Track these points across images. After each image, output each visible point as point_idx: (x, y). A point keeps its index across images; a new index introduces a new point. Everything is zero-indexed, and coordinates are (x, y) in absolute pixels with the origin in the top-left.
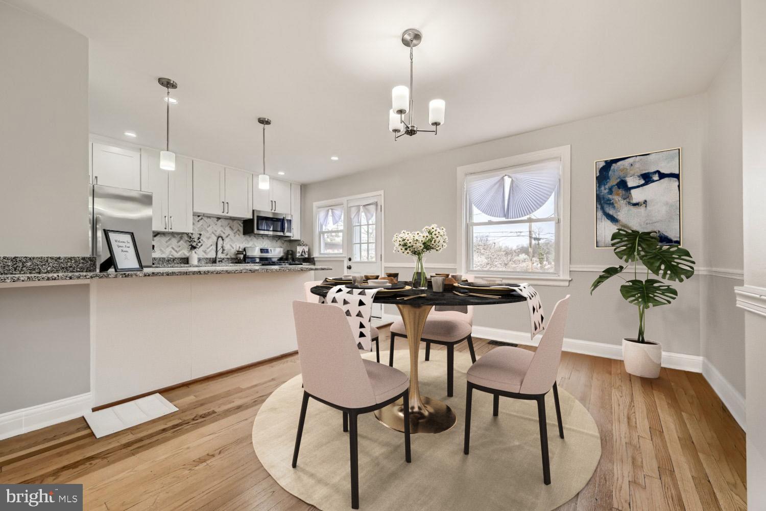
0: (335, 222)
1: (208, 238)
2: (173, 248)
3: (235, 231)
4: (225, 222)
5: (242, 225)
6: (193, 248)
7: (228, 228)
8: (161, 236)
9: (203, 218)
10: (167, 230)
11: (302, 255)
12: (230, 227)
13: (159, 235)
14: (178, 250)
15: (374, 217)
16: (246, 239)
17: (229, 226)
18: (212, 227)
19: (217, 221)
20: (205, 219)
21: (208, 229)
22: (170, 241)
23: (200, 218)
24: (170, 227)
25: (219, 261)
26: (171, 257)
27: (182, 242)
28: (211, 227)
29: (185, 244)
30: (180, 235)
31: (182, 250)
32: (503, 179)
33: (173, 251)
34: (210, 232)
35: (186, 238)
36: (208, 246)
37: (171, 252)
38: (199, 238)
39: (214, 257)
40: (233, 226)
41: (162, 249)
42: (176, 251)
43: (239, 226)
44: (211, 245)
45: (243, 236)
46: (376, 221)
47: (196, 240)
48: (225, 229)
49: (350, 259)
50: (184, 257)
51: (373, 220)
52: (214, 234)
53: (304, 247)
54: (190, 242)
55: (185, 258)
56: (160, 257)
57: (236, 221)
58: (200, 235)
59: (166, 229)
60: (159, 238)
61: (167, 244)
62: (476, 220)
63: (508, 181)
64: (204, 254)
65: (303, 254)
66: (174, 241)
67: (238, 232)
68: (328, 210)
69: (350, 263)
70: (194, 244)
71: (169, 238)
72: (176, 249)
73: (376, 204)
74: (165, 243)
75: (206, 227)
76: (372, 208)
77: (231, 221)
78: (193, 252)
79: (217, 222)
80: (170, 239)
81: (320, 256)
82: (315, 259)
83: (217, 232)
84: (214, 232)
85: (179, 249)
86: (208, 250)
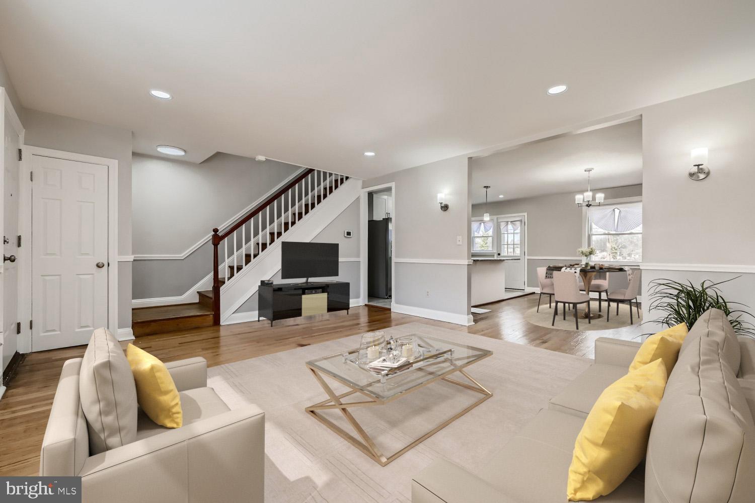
0: (486, 230)
15: (519, 229)
32: (614, 210)
46: (521, 231)
49: (499, 254)
51: (518, 231)
62: (594, 231)
63: (617, 211)
68: (481, 224)
73: (521, 221)
76: (518, 223)
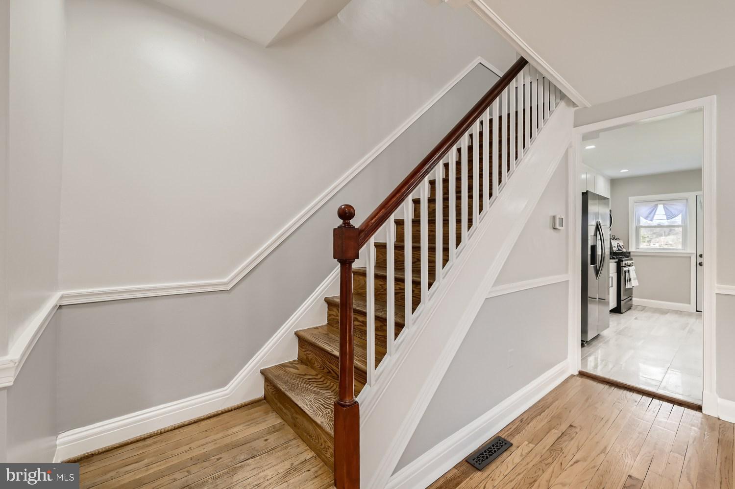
11: (619, 250)
49: (701, 256)
53: (618, 242)
69: (700, 260)
81: (638, 250)
82: (631, 254)
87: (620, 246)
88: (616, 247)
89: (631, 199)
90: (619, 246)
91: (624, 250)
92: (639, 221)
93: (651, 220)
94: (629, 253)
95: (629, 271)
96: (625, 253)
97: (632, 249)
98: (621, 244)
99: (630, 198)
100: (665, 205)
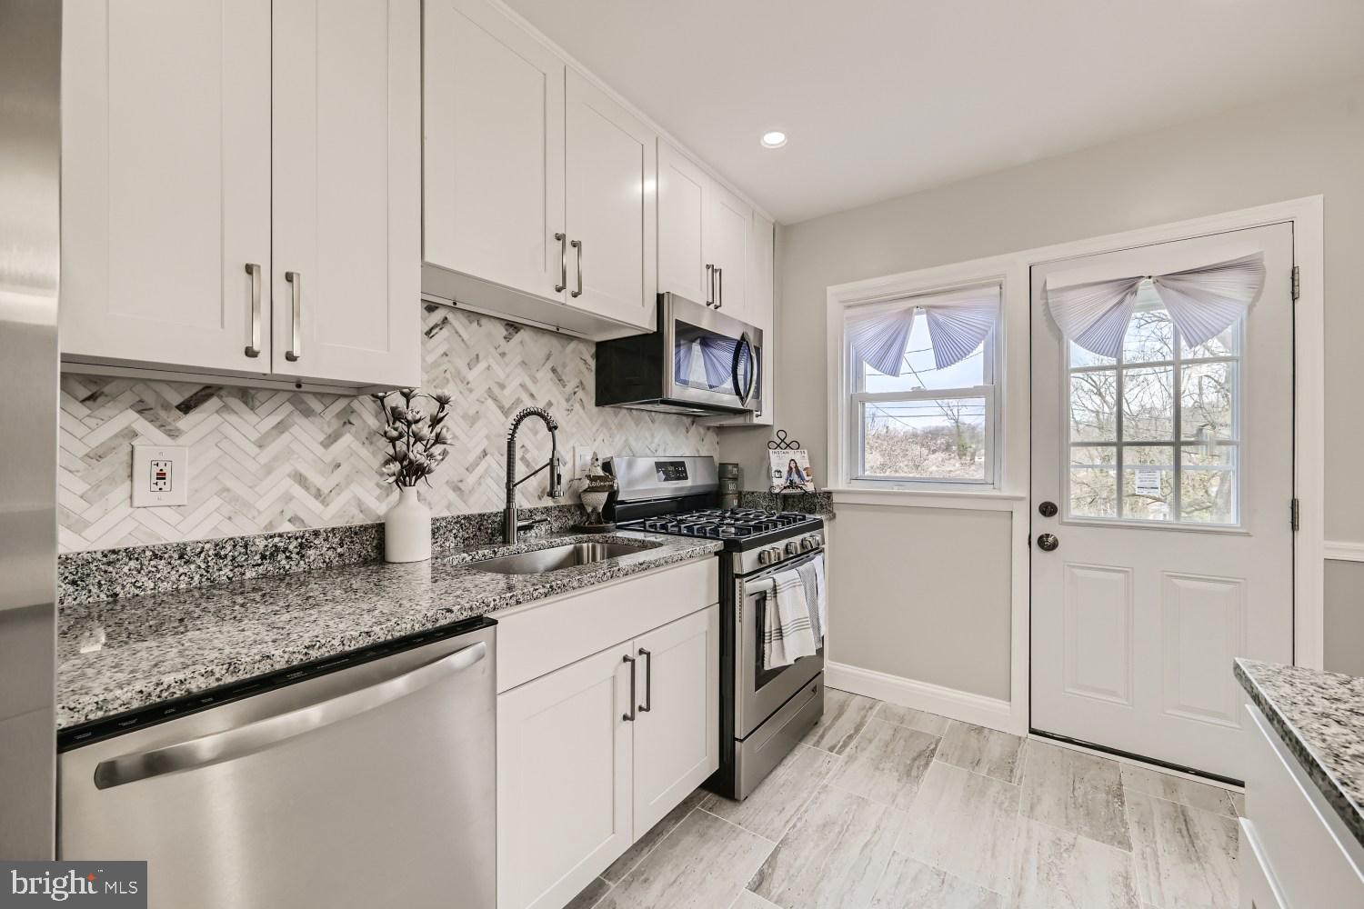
1: (473, 419)
2: (301, 479)
3: (570, 388)
4: (537, 346)
5: (593, 363)
6: (411, 472)
7: (544, 375)
8: (226, 408)
9: (450, 317)
10: (260, 366)
11: (792, 485)
12: (554, 370)
13: (214, 403)
14: (324, 483)
16: (605, 424)
17: (549, 365)
18: (489, 368)
19: (507, 338)
20: (456, 321)
21: (471, 375)
22: (286, 437)
23: (437, 316)
24: (280, 350)
25: (520, 529)
26: (287, 527)
27: (347, 439)
28: (482, 365)
29: (364, 452)
30: (341, 404)
31: (349, 480)
33: (298, 491)
34: (480, 391)
35: (368, 415)
36: (472, 457)
37: (288, 498)
38: (435, 421)
39: (502, 507)
40: (564, 365)
41: (230, 483)
42: (318, 494)
43: (583, 367)
44: (485, 453)
45: (595, 409)
47: (424, 429)
48: (534, 380)
49: (1048, 511)
50: (359, 520)
52: (495, 400)
53: (791, 454)
54: (393, 440)
55: (365, 529)
56: (217, 537)
57: (573, 345)
58: (443, 401)
59: (250, 353)
60: (216, 419)
61: (265, 456)
64: (452, 496)
65: (795, 478)
66: (306, 435)
67: (580, 394)
68: (908, 313)
69: (1043, 525)
70: (417, 453)
71: (274, 420)
72: (316, 479)
74: (253, 449)
75: (461, 363)
77: (554, 343)
78: (411, 492)
79: (505, 346)
80: (281, 427)
81: (857, 486)
82: (836, 498)
83: (507, 392)
84: (496, 390)
85: (338, 476)
86: (471, 479)
87: (798, 472)
88: (785, 474)
89: (834, 294)
90: (794, 469)
91: (810, 487)
92: (859, 376)
93: (894, 372)
94: (829, 494)
95: (775, 589)
96: (814, 495)
97: (837, 482)
98: (803, 461)
99: (831, 290)
100: (938, 315)
